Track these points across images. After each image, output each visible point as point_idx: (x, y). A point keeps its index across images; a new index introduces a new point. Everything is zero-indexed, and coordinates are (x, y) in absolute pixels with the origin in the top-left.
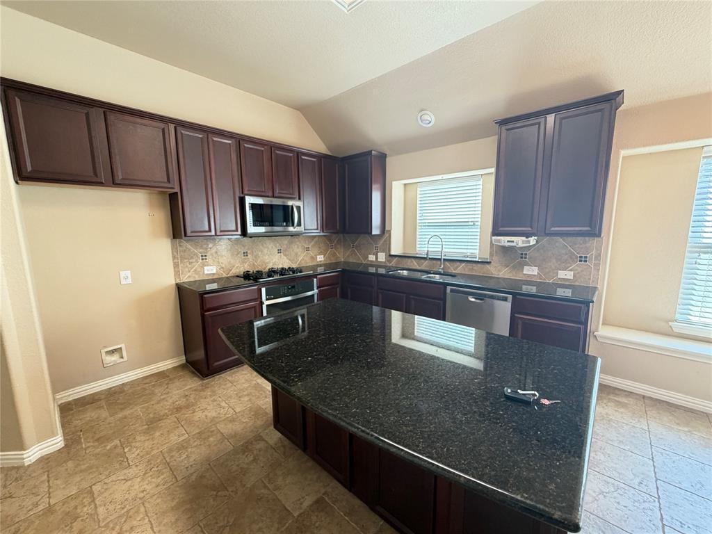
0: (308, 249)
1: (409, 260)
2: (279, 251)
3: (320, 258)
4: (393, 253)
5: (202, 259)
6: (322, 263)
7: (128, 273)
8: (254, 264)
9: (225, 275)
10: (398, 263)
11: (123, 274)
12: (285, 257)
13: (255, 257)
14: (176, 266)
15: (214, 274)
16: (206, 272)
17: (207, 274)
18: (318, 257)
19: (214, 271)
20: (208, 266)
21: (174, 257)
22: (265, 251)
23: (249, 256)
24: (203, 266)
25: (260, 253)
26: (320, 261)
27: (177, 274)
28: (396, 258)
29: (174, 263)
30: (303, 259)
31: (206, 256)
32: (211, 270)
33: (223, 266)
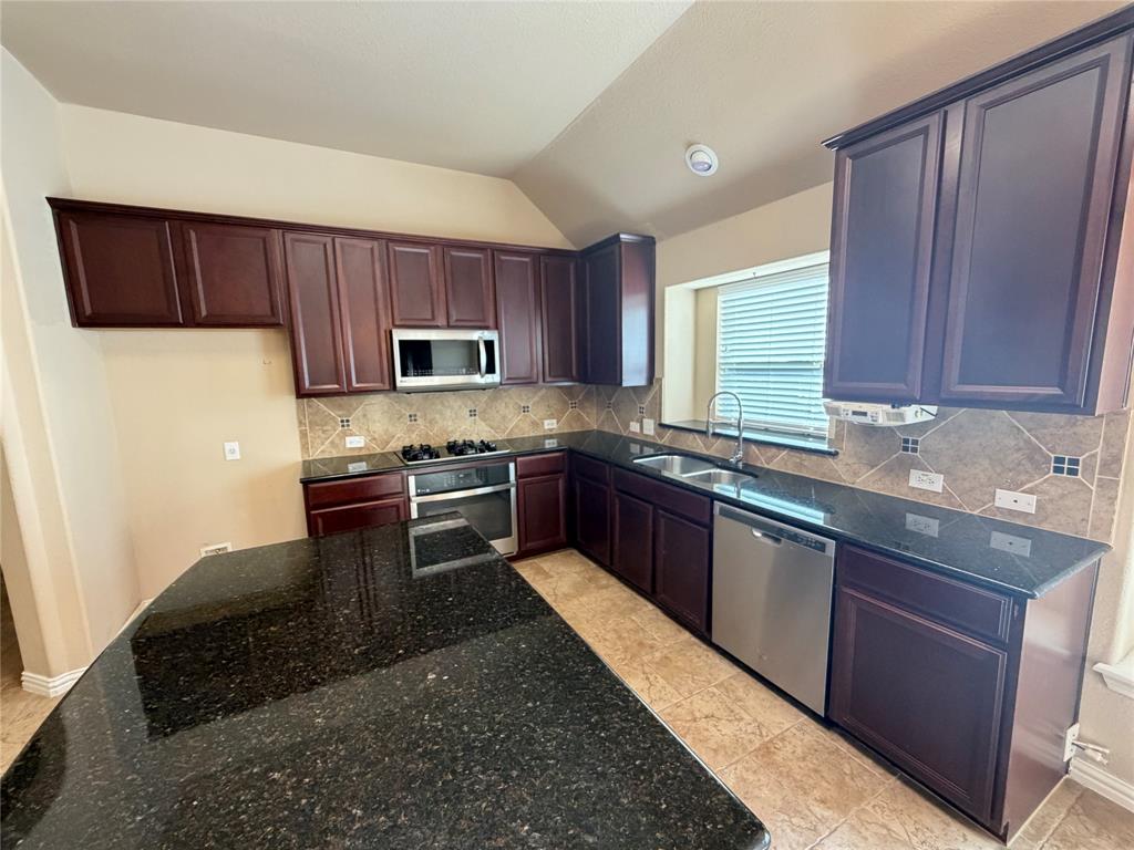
0: (525, 409)
1: (691, 436)
2: (473, 413)
3: (550, 425)
4: (666, 421)
5: (343, 426)
6: (554, 432)
7: (235, 445)
8: (427, 434)
9: (379, 451)
10: (673, 439)
11: (228, 446)
12: (483, 424)
13: (430, 422)
14: (303, 435)
15: (361, 449)
16: (348, 446)
17: (351, 449)
18: (546, 422)
19: (362, 445)
20: (351, 435)
21: (301, 423)
22: (448, 413)
23: (420, 421)
24: (344, 435)
25: (438, 416)
26: (551, 430)
27: (305, 447)
28: (671, 431)
29: (301, 432)
30: (516, 426)
31: (348, 421)
32: (356, 442)
33: (376, 436)
